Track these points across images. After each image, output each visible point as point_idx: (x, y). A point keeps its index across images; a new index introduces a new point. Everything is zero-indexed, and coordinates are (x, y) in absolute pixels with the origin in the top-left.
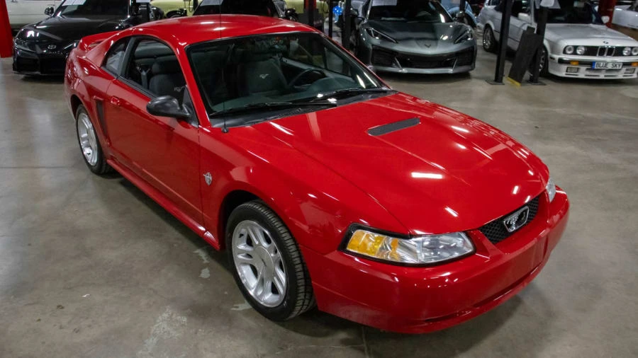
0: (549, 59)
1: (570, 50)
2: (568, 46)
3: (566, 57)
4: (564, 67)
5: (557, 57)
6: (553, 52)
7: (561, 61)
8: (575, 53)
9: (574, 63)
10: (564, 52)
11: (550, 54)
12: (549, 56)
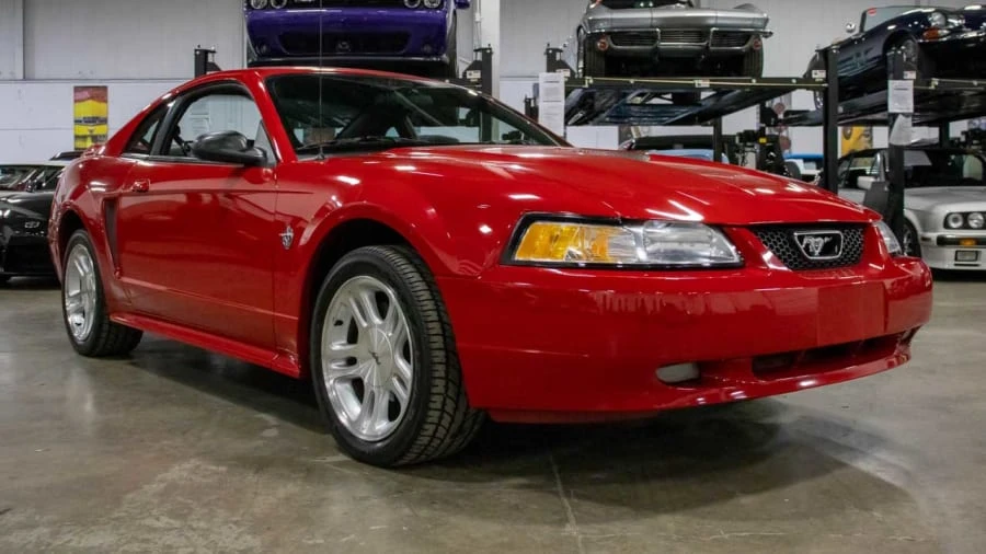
0: (920, 241)
1: (955, 220)
2: (951, 214)
3: (950, 234)
4: (950, 252)
5: (933, 236)
6: (925, 230)
7: (942, 241)
8: (966, 226)
9: (969, 243)
10: (946, 226)
11: (920, 232)
12: (919, 238)
